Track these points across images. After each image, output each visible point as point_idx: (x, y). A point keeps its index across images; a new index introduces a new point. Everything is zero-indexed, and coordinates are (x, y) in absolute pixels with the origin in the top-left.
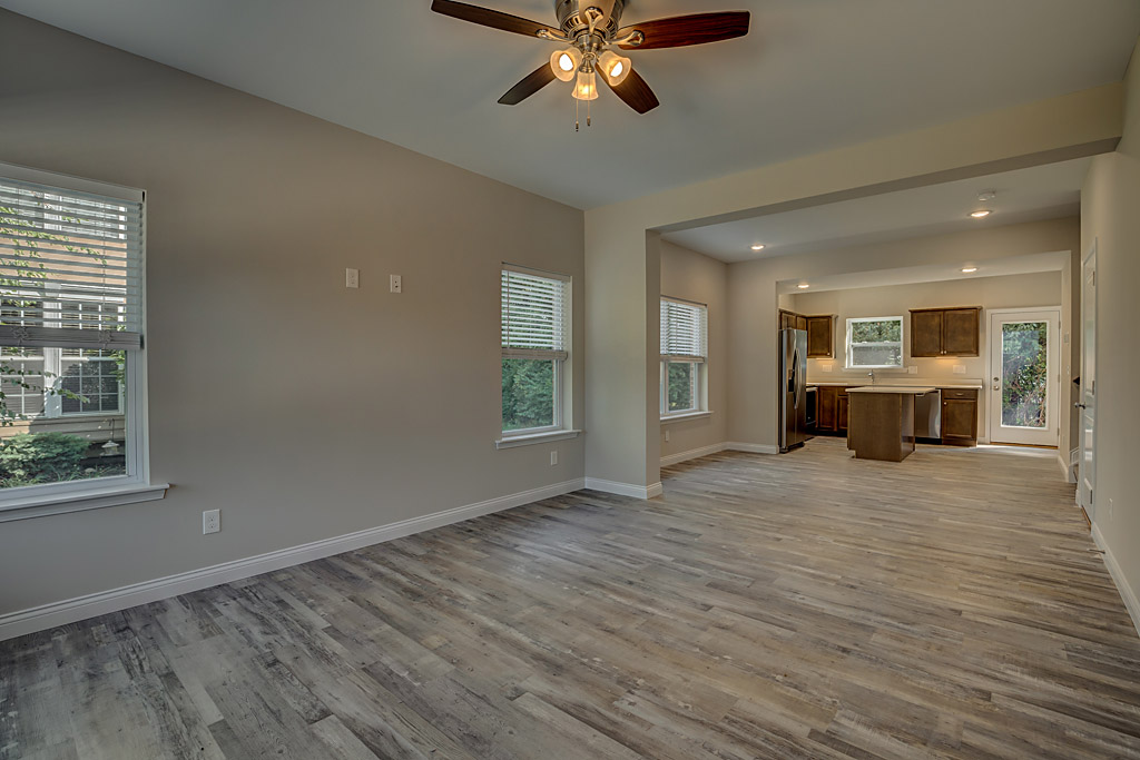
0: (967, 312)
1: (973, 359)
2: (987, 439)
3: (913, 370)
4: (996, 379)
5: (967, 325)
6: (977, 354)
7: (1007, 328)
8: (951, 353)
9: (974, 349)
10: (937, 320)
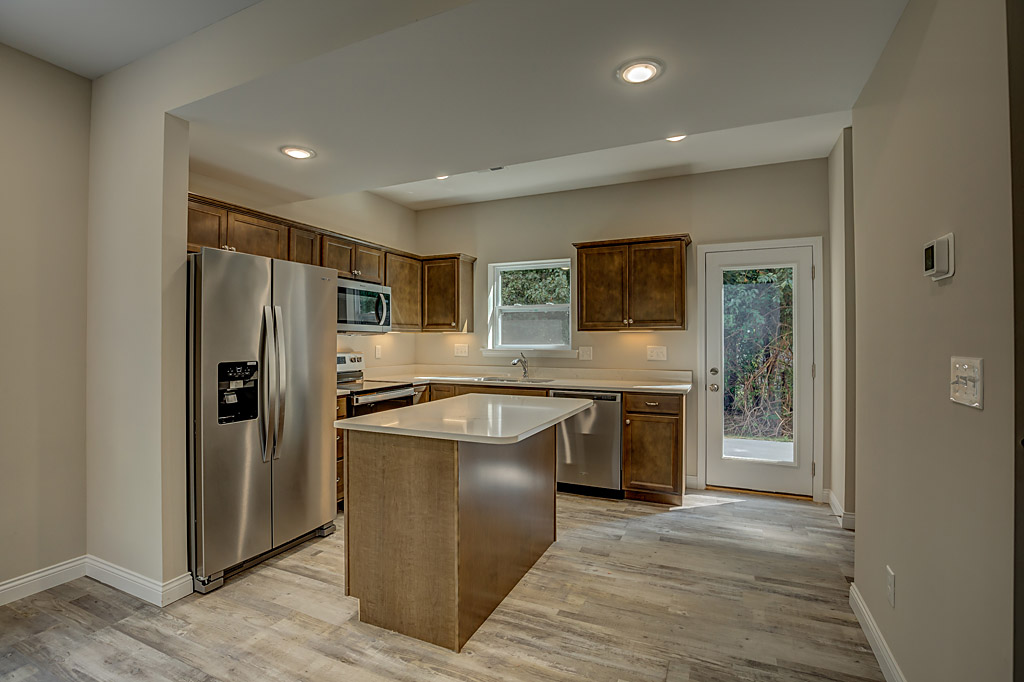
0: (666, 246)
1: (676, 334)
2: (701, 482)
3: (586, 353)
4: (714, 371)
5: (665, 271)
6: (682, 325)
7: (730, 278)
8: (641, 323)
9: (675, 316)
10: (617, 260)
